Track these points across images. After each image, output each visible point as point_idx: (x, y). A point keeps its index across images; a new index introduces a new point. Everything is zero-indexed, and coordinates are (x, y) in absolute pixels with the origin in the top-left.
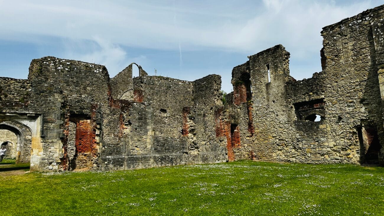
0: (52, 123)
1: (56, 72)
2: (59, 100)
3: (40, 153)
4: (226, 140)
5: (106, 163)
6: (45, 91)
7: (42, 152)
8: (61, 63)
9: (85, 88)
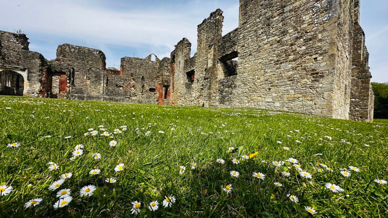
0: (34, 73)
1: (70, 52)
2: (38, 62)
3: (27, 88)
4: (158, 94)
5: (73, 97)
6: (30, 57)
7: (29, 87)
8: (73, 48)
9: (88, 62)
